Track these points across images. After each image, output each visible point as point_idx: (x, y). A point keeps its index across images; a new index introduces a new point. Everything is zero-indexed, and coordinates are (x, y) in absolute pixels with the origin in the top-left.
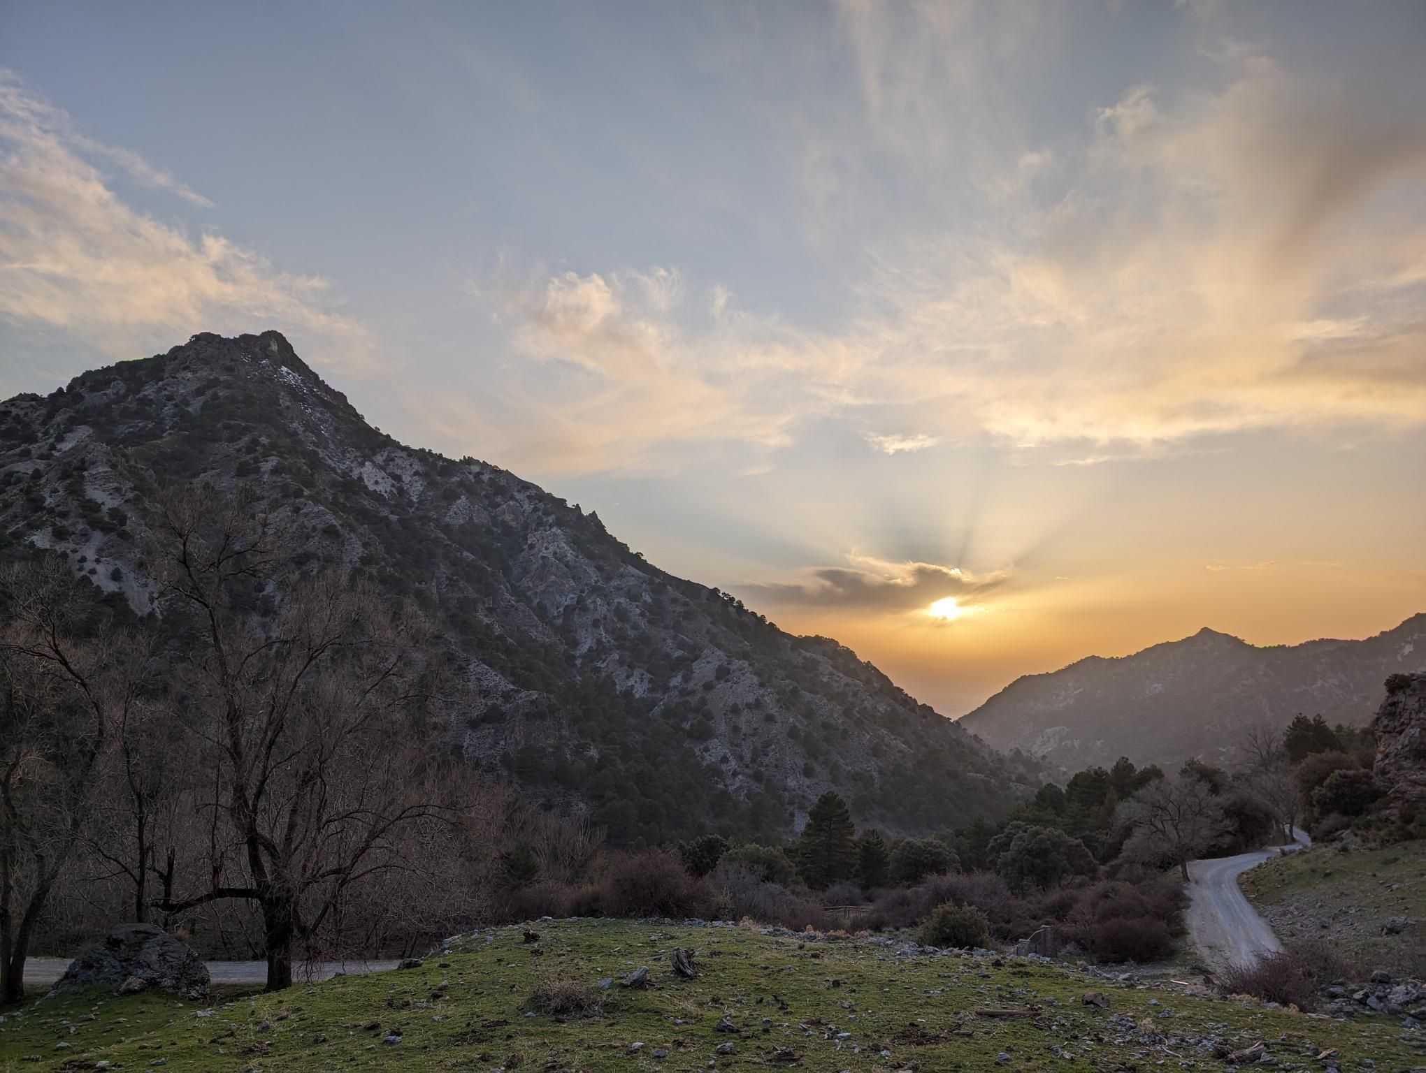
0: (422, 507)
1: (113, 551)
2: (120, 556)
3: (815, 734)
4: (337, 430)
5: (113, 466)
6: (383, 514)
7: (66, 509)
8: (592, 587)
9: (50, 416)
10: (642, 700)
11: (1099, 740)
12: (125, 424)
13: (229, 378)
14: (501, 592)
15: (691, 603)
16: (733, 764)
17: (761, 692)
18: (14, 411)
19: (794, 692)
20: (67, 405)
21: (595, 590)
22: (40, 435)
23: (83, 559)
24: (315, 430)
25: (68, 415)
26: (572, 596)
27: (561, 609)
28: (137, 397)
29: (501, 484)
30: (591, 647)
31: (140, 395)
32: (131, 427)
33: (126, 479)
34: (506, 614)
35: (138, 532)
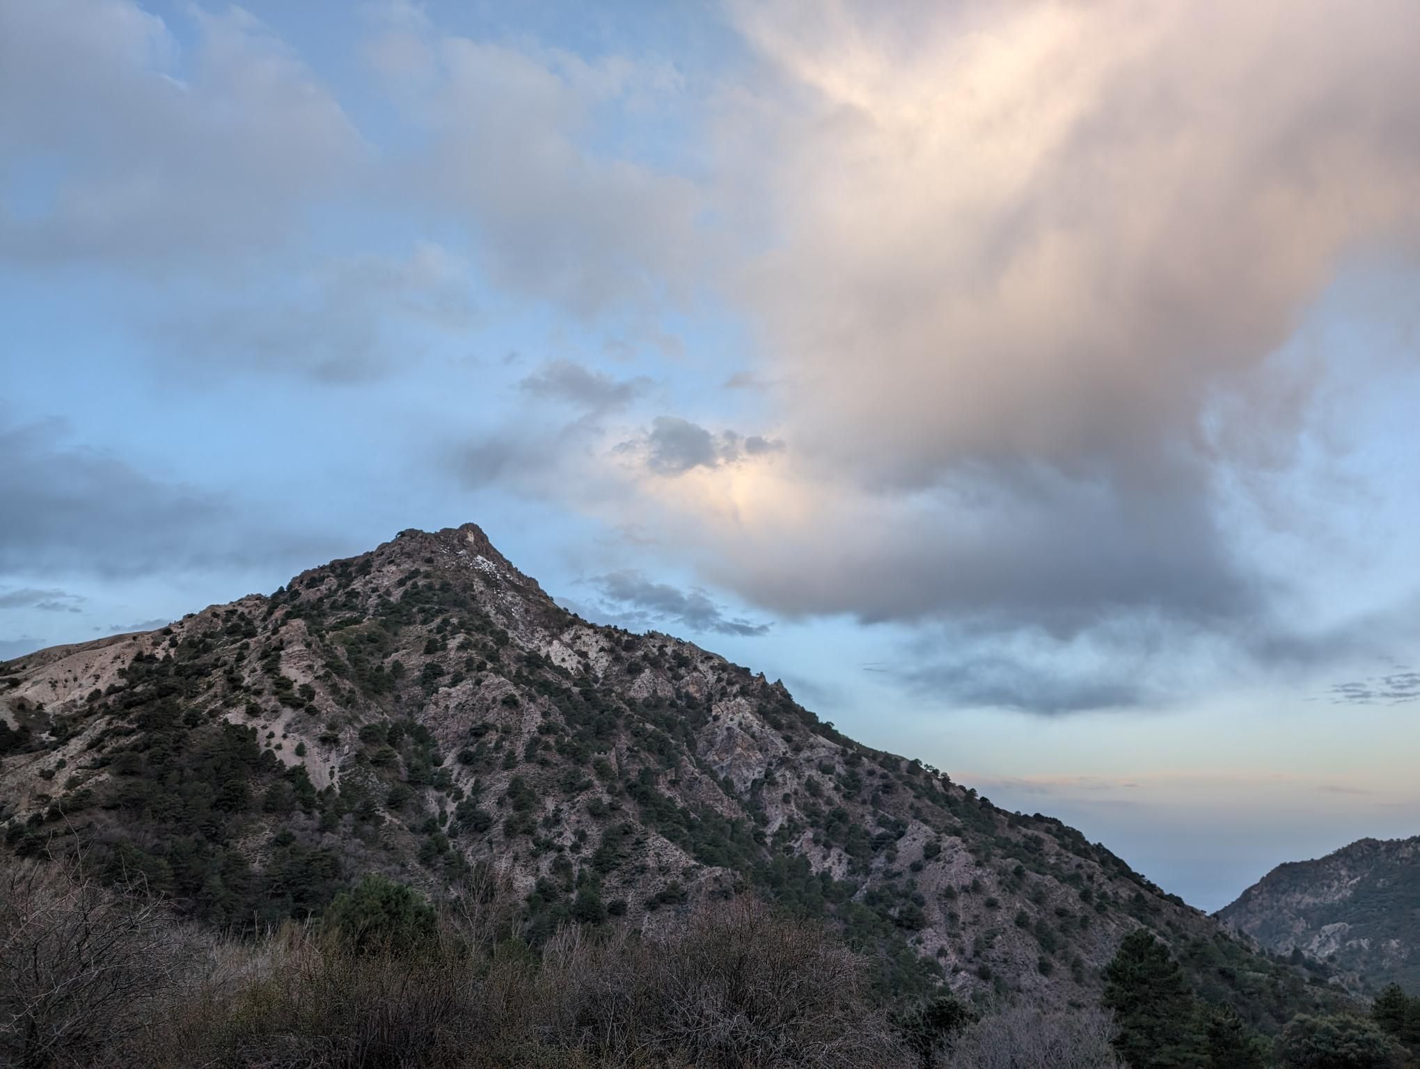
0: (607, 682)
1: (300, 726)
2: (306, 732)
3: (1049, 923)
4: (527, 611)
5: (308, 645)
6: (565, 686)
7: (261, 687)
8: (780, 759)
9: (270, 613)
10: (841, 883)
11: (1395, 939)
12: (333, 616)
13: (429, 569)
14: (683, 764)
15: (890, 774)
16: (953, 958)
17: (979, 872)
18: (240, 609)
19: (1018, 872)
20: (285, 602)
21: (783, 761)
22: (260, 630)
23: (271, 735)
24: (506, 613)
25: (285, 610)
26: (760, 769)
27: (749, 784)
28: (346, 590)
29: (684, 655)
30: (782, 825)
31: (349, 589)
32: (339, 618)
33: (319, 657)
34: (690, 788)
35: (325, 707)
